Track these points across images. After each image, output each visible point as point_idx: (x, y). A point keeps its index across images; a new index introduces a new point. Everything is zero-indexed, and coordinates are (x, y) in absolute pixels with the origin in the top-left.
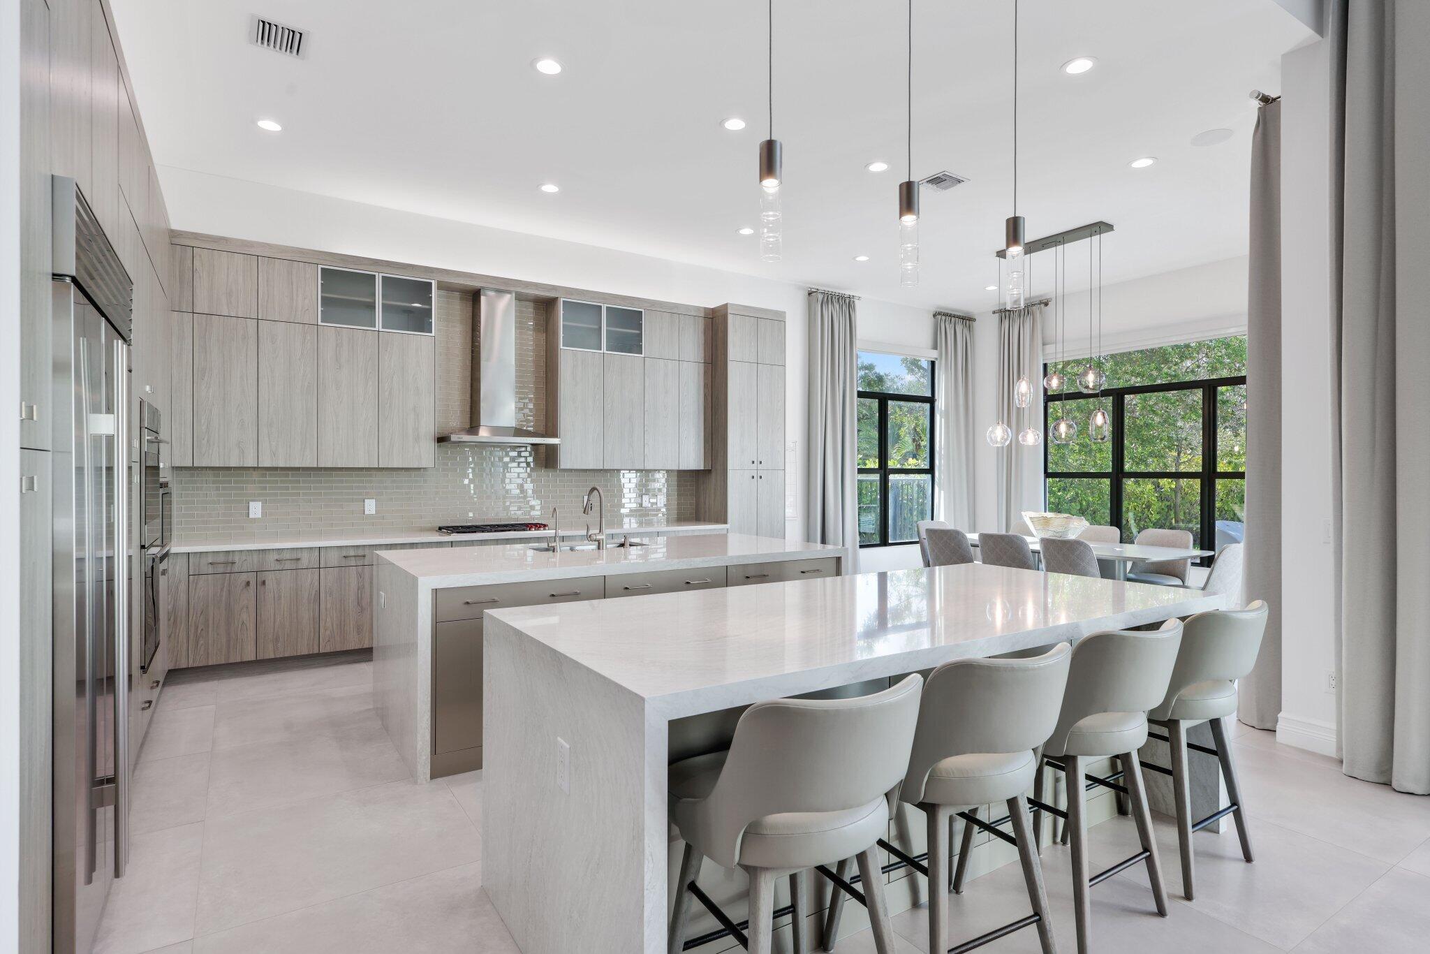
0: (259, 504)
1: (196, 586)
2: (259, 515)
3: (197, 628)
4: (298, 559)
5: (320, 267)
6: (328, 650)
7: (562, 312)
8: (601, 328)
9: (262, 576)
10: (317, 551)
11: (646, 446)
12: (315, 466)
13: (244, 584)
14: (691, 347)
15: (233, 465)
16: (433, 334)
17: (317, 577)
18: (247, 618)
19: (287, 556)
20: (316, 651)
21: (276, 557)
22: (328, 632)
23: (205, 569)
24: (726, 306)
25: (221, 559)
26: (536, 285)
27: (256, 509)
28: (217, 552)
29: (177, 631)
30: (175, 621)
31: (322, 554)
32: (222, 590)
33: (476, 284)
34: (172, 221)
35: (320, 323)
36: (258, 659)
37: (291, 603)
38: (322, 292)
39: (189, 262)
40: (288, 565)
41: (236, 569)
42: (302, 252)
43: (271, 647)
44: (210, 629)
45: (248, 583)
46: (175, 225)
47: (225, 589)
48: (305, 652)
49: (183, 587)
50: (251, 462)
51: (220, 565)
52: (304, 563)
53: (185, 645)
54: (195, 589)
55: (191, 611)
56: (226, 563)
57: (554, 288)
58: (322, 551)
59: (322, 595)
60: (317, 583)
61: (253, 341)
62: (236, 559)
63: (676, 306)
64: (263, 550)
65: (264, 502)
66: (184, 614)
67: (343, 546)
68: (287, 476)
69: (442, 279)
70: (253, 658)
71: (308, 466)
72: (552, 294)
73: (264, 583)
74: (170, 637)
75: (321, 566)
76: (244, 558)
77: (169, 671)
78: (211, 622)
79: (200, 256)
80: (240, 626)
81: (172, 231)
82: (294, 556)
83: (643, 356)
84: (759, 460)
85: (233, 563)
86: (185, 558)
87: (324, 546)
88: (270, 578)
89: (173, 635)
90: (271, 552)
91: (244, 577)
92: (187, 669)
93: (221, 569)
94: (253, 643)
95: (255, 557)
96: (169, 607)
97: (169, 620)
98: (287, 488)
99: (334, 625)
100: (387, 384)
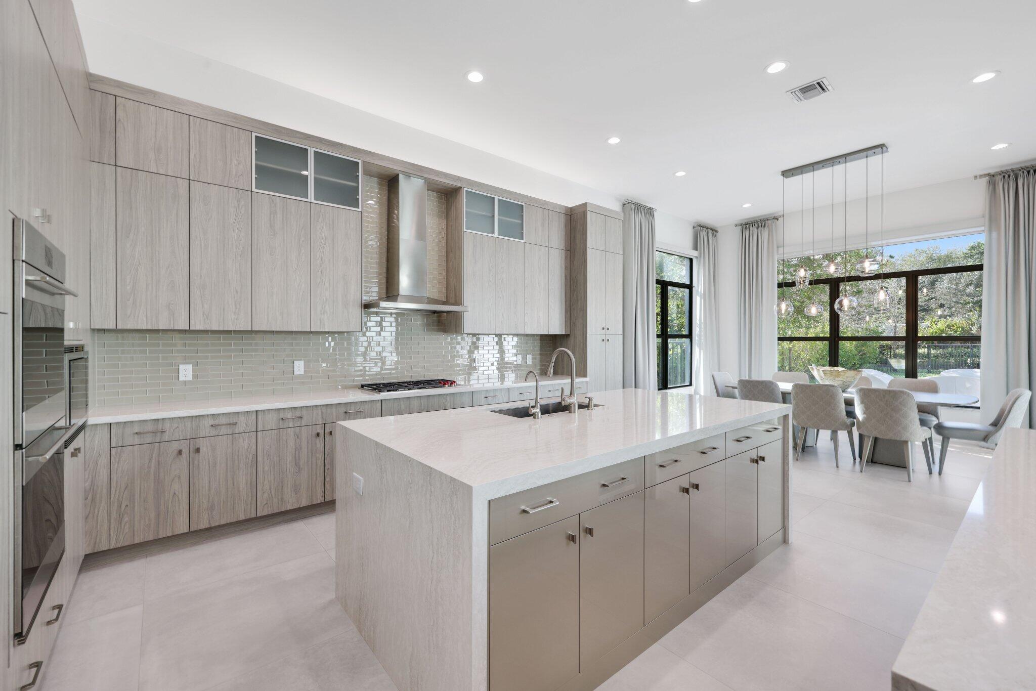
0: (190, 367)
1: (119, 458)
2: (190, 378)
3: (120, 505)
4: (235, 424)
5: (254, 135)
6: (265, 513)
7: (465, 200)
8: (494, 216)
9: (195, 444)
10: (254, 414)
11: (526, 315)
12: (250, 329)
13: (176, 452)
14: (556, 237)
15: (161, 328)
16: (360, 210)
17: (254, 441)
18: (180, 488)
19: (223, 420)
20: (253, 515)
21: (211, 422)
22: (266, 495)
23: (129, 440)
24: (585, 205)
25: (150, 427)
26: (446, 175)
27: (186, 372)
28: (144, 421)
29: (96, 511)
30: (93, 500)
31: (260, 417)
32: (150, 460)
33: (396, 168)
34: (90, 67)
35: (254, 190)
36: (191, 530)
37: (227, 469)
38: (256, 159)
39: (112, 111)
40: (224, 430)
41: (166, 437)
42: (236, 117)
43: (205, 516)
44: (136, 504)
45: (180, 452)
46: (94, 69)
47: (153, 460)
48: (242, 517)
49: (103, 461)
50: (182, 325)
51: (148, 435)
52: (241, 427)
53: (106, 527)
54: (118, 463)
55: (113, 485)
56: (155, 433)
57: (459, 179)
58: (259, 414)
59: (260, 459)
60: (254, 447)
61: (184, 201)
62: (167, 426)
63: (546, 203)
64: (196, 416)
65: (195, 365)
66: (104, 491)
67: (281, 409)
68: (219, 339)
69: (368, 160)
70: (186, 530)
71: (242, 329)
72: (458, 184)
73: (198, 450)
74: (87, 518)
75: (259, 430)
76: (175, 425)
77: (86, 556)
78: (137, 496)
79: (124, 106)
80: (171, 497)
81: (91, 75)
82: (231, 421)
83: (524, 241)
84: (607, 327)
85: (163, 432)
86: (106, 429)
87: (262, 409)
88: (204, 445)
89: (91, 515)
90: (206, 418)
91: (176, 446)
92: (109, 550)
93: (149, 439)
94: (186, 514)
95: (188, 424)
96: (87, 484)
97: (86, 499)
98: (219, 351)
99: (272, 487)
100: (318, 253)
